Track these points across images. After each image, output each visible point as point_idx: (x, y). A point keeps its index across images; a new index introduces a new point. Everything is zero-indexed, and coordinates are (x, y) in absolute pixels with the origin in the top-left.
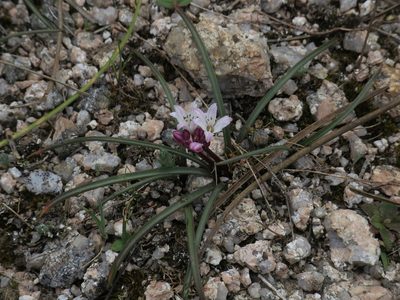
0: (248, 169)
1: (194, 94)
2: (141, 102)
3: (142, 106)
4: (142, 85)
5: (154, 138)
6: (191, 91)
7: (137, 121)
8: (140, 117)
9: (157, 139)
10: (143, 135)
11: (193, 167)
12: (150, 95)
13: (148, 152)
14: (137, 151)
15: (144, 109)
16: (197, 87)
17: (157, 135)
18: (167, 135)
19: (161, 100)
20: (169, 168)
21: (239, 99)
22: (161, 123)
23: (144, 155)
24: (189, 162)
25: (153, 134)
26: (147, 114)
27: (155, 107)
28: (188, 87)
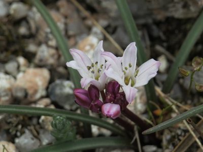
0: (186, 131)
1: (89, 22)
2: (10, 43)
3: (13, 48)
4: (8, 15)
5: (38, 96)
6: (84, 19)
7: (7, 73)
8: (11, 66)
9: (42, 97)
10: (20, 94)
11: (101, 135)
12: (23, 30)
13: (30, 118)
14: (14, 120)
15: (16, 53)
16: (92, 10)
17: (41, 92)
18: (58, 91)
19: (41, 36)
20: (69, 142)
21: (158, 23)
22: (46, 73)
23: (25, 126)
24: (95, 129)
25: (36, 91)
26: (21, 60)
27: (32, 48)
28: (78, 11)
